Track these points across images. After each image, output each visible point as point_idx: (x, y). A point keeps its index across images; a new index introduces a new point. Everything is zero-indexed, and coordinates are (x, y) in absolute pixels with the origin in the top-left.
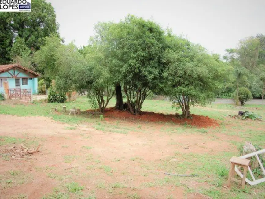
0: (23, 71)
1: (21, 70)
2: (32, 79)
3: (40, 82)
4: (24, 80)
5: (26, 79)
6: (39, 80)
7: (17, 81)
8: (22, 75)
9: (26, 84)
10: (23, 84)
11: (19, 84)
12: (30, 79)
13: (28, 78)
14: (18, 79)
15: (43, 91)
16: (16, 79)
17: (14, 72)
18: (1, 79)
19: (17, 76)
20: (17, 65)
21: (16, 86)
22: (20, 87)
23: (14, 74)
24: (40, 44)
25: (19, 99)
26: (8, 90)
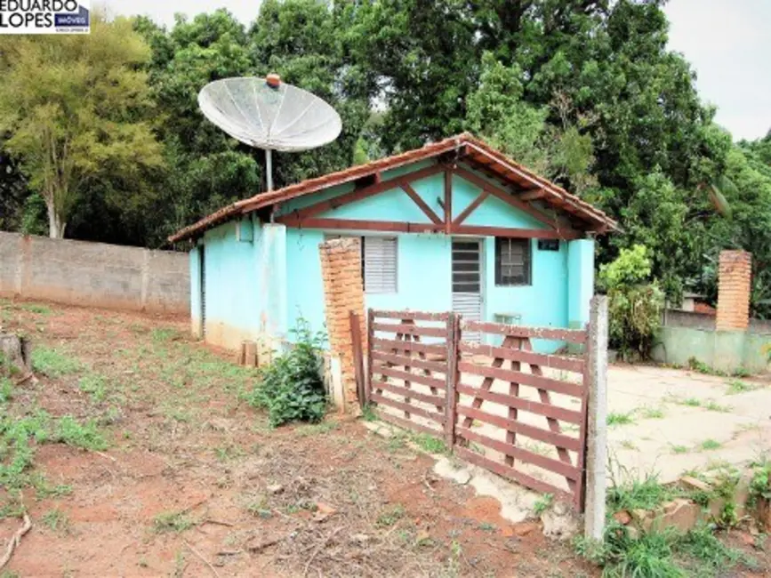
0: (507, 190)
1: (496, 183)
2: (556, 249)
3: (612, 270)
4: (509, 250)
5: (521, 242)
6: (606, 255)
7: (465, 254)
8: (495, 217)
9: (523, 278)
10: (501, 280)
11: (477, 278)
12: (544, 245)
13: (534, 242)
14: (475, 246)
15: (636, 333)
16: (456, 245)
17: (448, 193)
18: (363, 238)
19: (468, 222)
20: (465, 143)
21: (456, 289)
22: (482, 300)
23: (447, 206)
24: (591, 87)
25: (438, 427)
26: (353, 318)
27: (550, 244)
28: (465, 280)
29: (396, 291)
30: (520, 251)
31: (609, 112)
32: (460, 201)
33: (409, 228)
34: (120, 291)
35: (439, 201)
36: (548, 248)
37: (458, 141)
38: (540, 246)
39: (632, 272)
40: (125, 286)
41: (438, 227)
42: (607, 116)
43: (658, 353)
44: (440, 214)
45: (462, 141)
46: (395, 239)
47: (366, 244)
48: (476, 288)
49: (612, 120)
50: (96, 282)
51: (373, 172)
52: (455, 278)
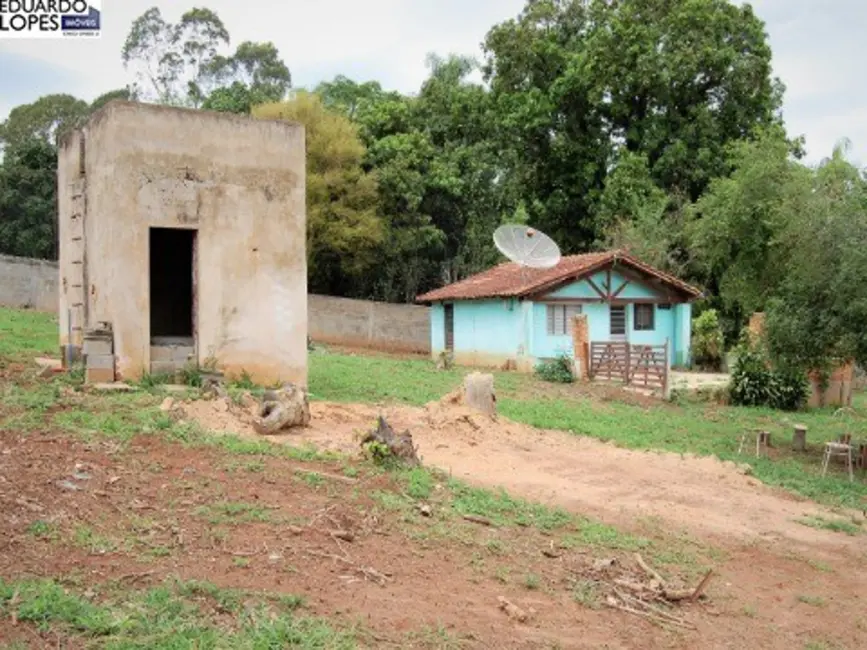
1: (634, 273)
2: (669, 308)
3: (699, 322)
4: (641, 311)
6: (695, 314)
7: (617, 313)
10: (637, 327)
11: (623, 325)
12: (661, 307)
13: (656, 305)
14: (622, 308)
15: (710, 356)
16: (612, 308)
17: (609, 280)
18: (565, 306)
19: (619, 296)
21: (612, 332)
22: (627, 337)
23: (608, 288)
24: (704, 169)
25: (622, 380)
26: (586, 345)
27: (665, 306)
28: (617, 327)
30: (647, 311)
32: (615, 284)
33: (588, 300)
34: (354, 332)
35: (603, 285)
36: (664, 308)
39: (708, 323)
40: (358, 329)
41: (603, 299)
43: (723, 367)
44: (605, 292)
46: (581, 307)
47: (567, 309)
48: (623, 332)
50: (339, 326)
52: (612, 326)
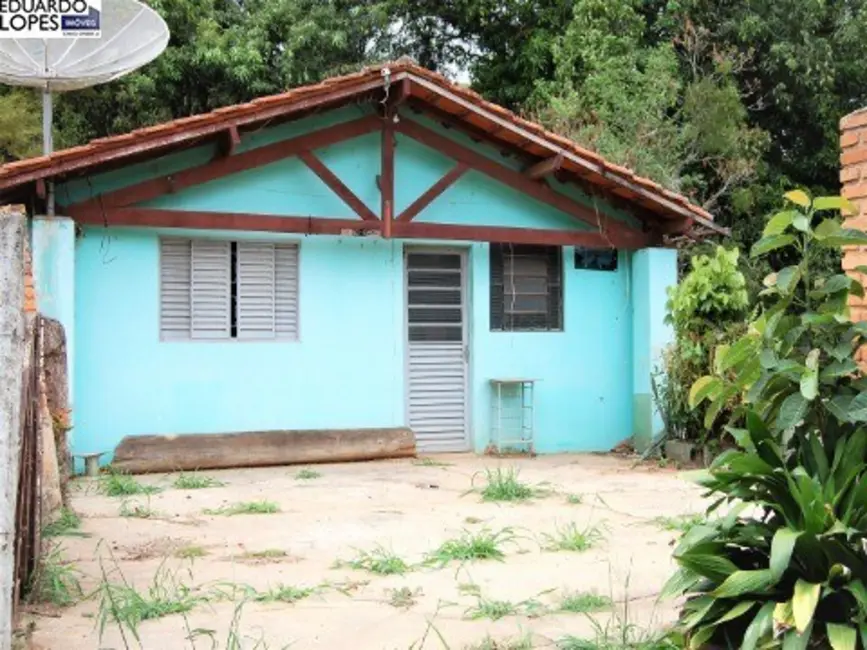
0: (510, 163)
2: (611, 266)
5: (544, 256)
8: (484, 207)
9: (547, 318)
10: (500, 320)
11: (456, 316)
12: (587, 261)
13: (569, 251)
14: (454, 260)
16: (414, 259)
18: (234, 246)
20: (401, 76)
21: (415, 335)
22: (467, 355)
27: (599, 259)
28: (434, 319)
29: (297, 337)
31: (794, 56)
32: (413, 178)
33: (311, 226)
36: (594, 266)
37: (387, 72)
38: (579, 262)
39: (709, 297)
41: (367, 223)
42: (791, 63)
45: (394, 71)
46: (296, 247)
47: (239, 256)
48: (455, 335)
49: (801, 69)
51: (226, 125)
52: (413, 316)
